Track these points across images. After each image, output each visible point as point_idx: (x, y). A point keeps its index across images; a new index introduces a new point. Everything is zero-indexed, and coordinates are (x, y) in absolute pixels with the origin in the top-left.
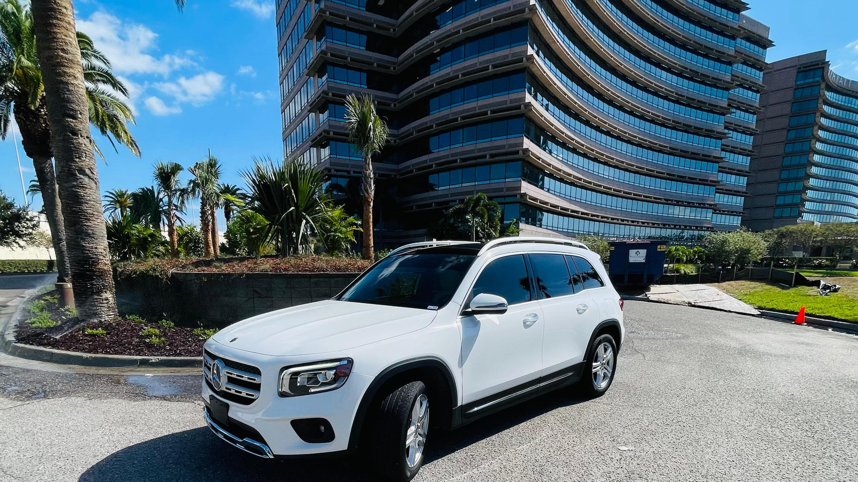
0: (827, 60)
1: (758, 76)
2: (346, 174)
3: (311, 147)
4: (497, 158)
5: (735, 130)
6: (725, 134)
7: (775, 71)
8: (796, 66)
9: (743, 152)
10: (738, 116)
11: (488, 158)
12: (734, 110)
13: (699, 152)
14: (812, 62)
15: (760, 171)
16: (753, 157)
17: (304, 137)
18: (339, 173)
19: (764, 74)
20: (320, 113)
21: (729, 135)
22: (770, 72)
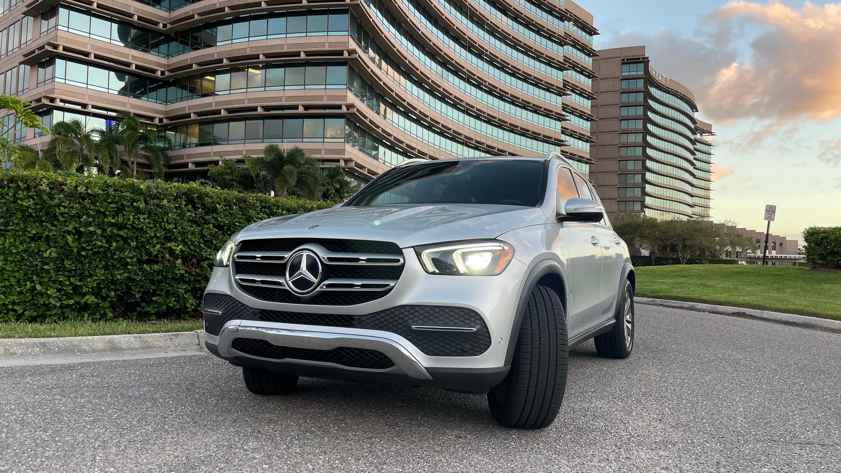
0: (646, 56)
1: (587, 61)
2: (79, 108)
3: (21, 63)
4: (311, 111)
5: (572, 113)
6: (563, 115)
7: (602, 59)
8: (620, 57)
9: (581, 137)
10: (574, 100)
11: (301, 110)
12: (569, 92)
13: (540, 132)
14: (633, 56)
15: (599, 159)
16: (593, 144)
17: (10, 48)
18: (67, 105)
19: (593, 60)
20: (42, 19)
21: (567, 118)
22: (598, 60)
